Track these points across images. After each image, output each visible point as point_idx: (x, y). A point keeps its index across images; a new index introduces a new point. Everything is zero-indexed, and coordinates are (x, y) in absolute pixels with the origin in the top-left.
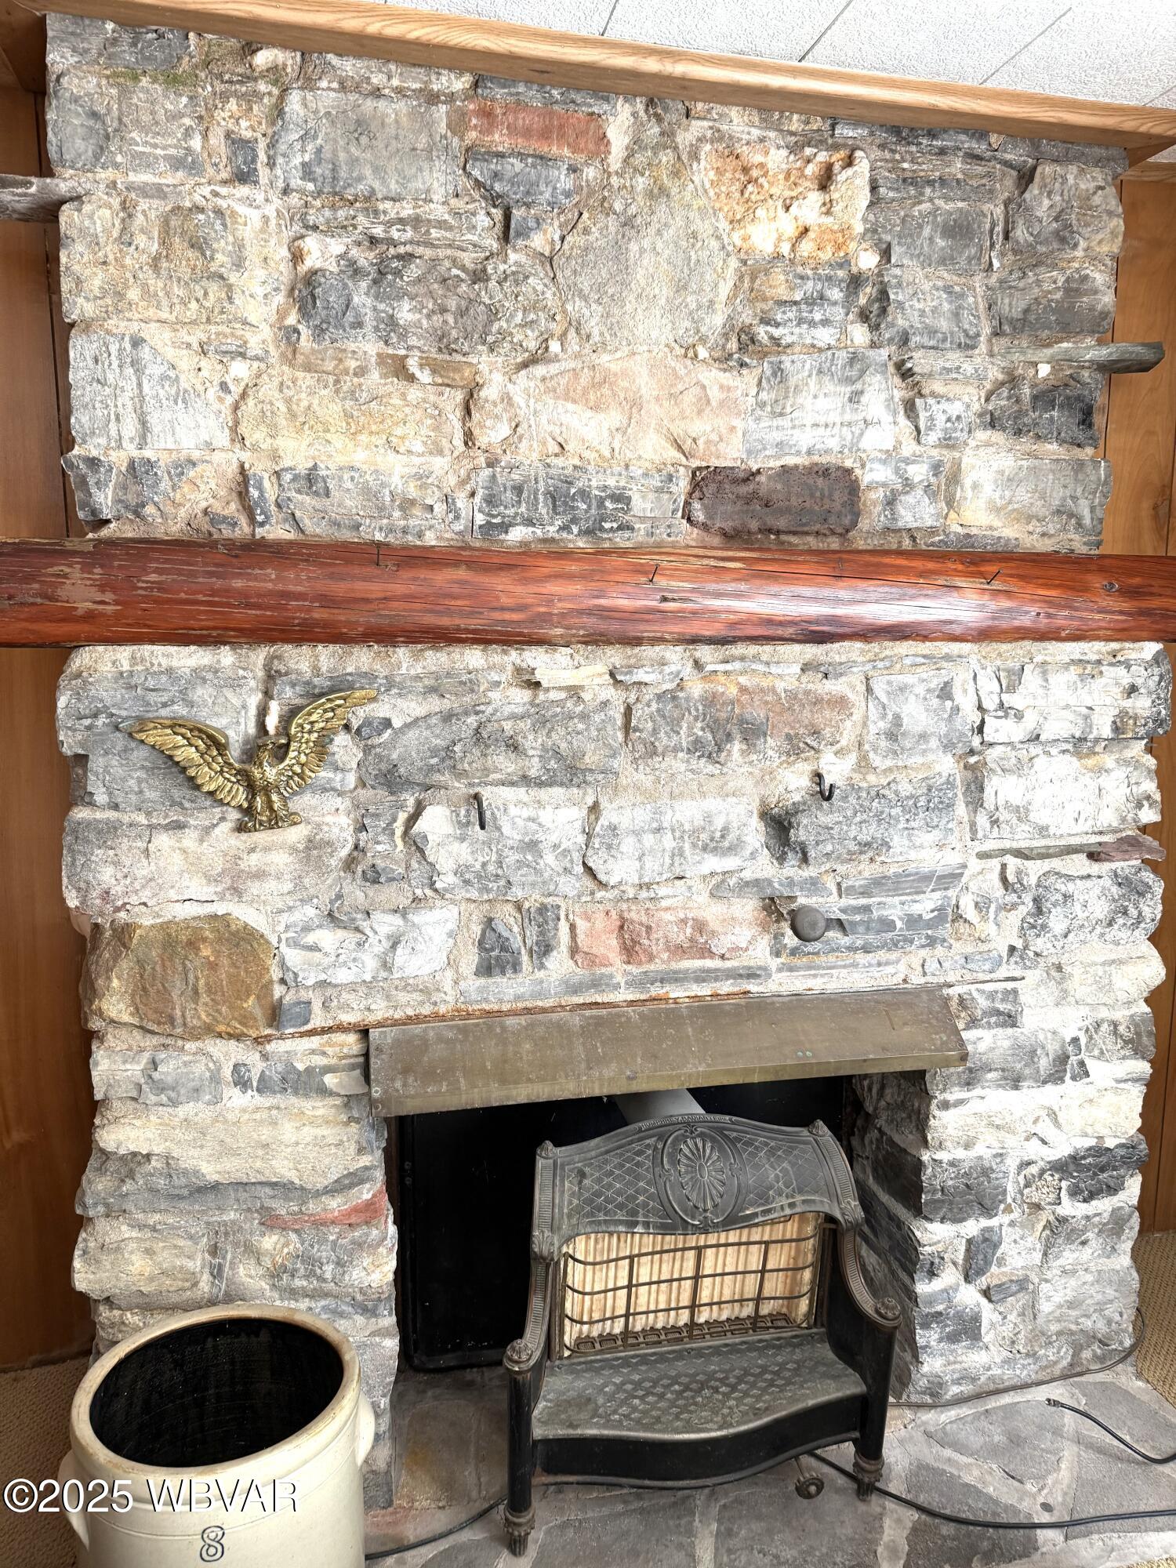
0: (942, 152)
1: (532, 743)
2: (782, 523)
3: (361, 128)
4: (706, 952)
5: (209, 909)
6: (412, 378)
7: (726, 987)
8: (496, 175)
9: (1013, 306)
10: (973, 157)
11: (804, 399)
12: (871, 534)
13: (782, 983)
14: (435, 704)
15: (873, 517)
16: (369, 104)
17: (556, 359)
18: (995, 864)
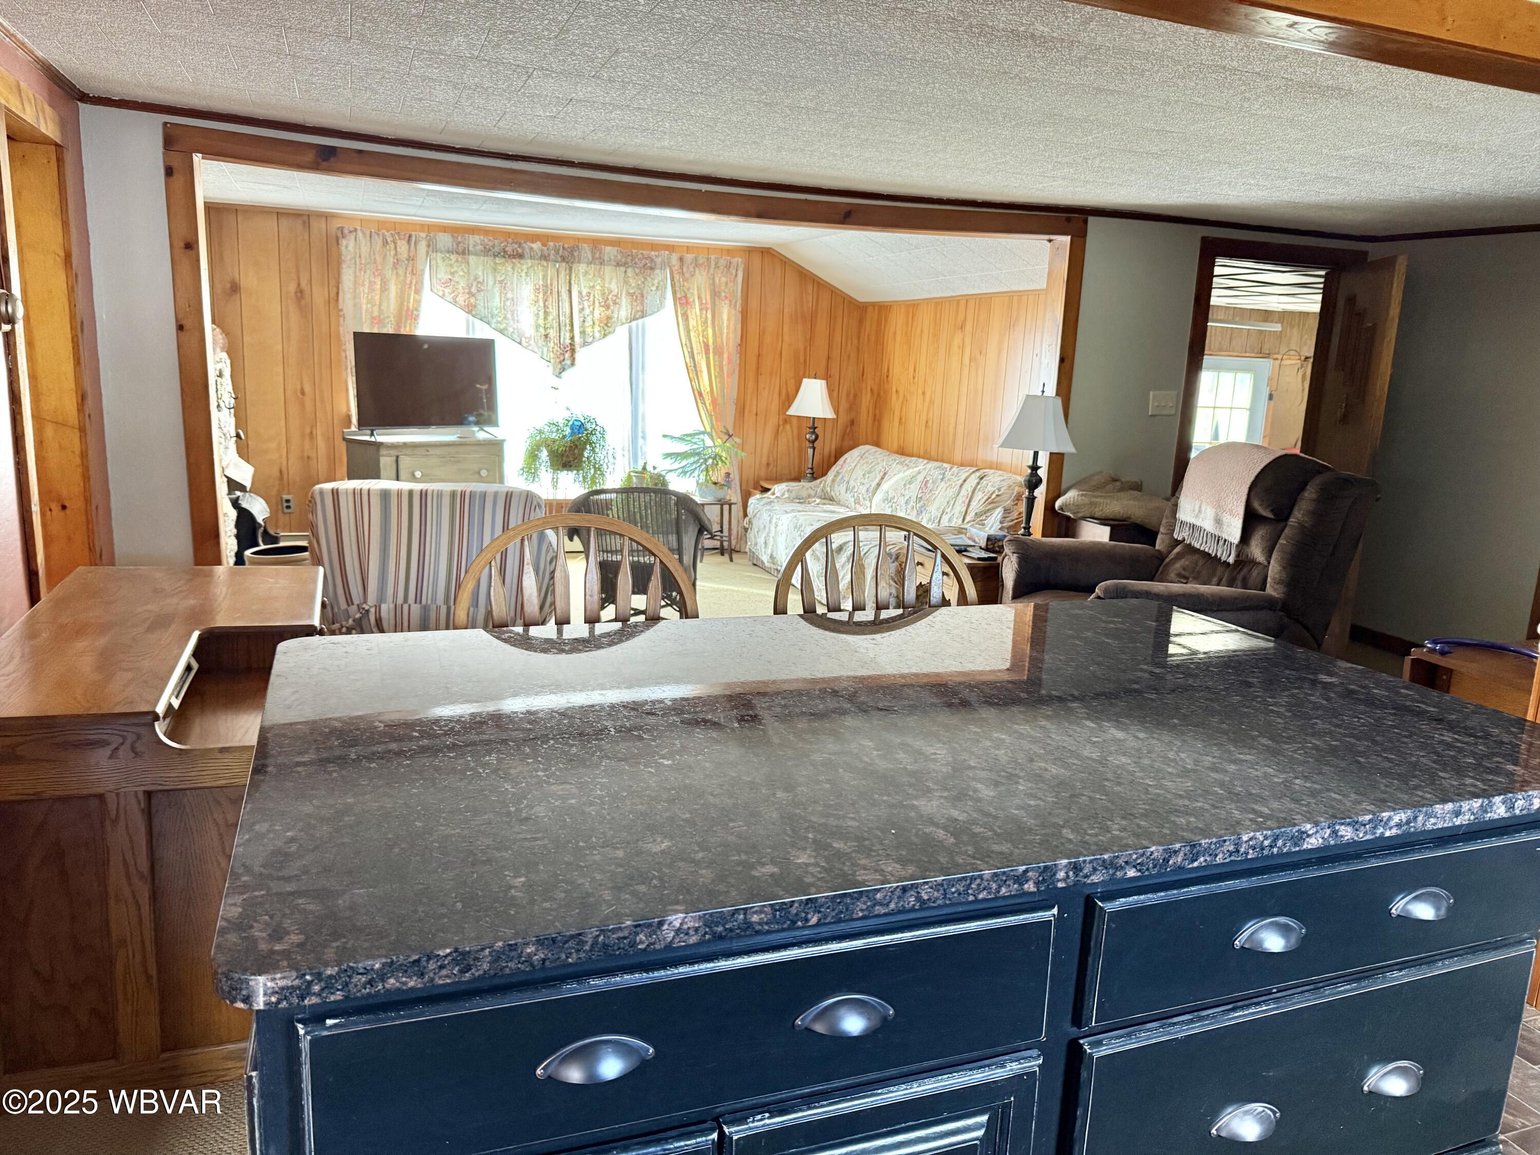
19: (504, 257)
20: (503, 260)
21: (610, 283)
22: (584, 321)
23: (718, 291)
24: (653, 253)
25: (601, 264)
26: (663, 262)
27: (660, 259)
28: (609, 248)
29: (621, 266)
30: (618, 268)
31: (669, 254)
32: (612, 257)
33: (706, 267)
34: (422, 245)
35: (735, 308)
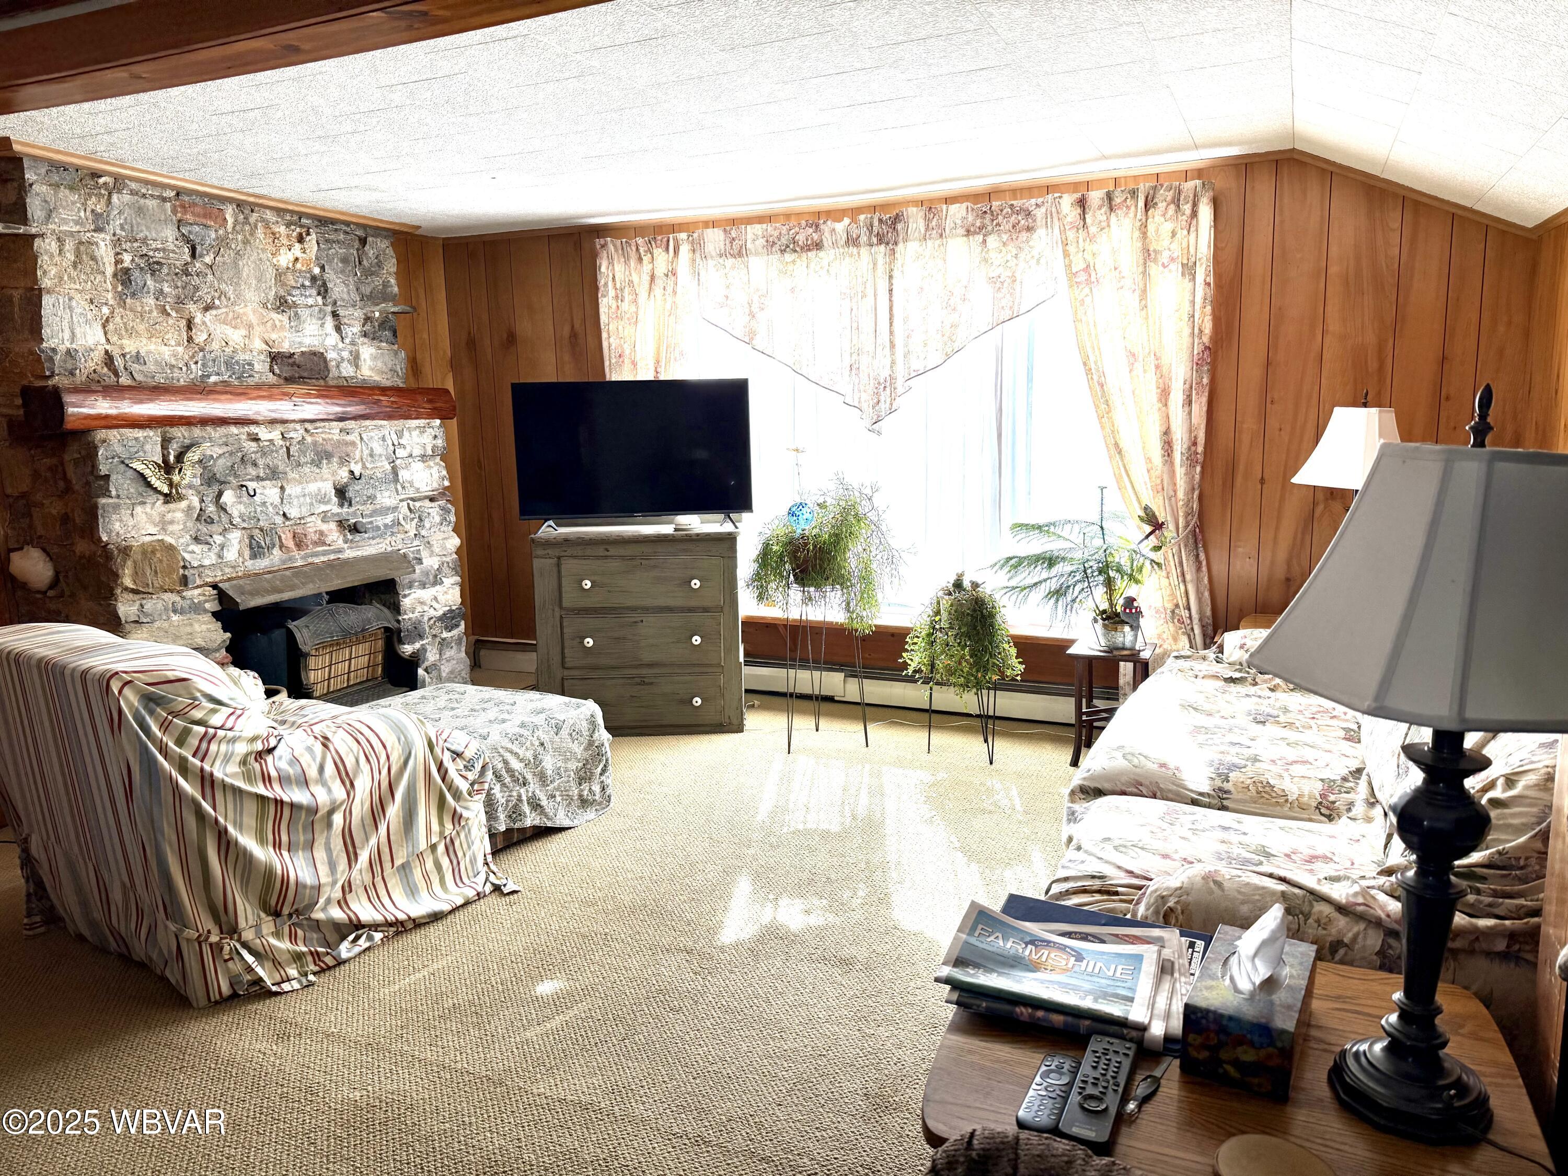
0: (336, 230)
1: (261, 462)
2: (305, 374)
3: (140, 211)
4: (324, 544)
5: (155, 538)
6: (169, 315)
7: (332, 557)
8: (190, 232)
9: (367, 290)
10: (346, 233)
11: (306, 325)
12: (333, 379)
13: (349, 554)
14: (225, 449)
15: (334, 372)
16: (142, 201)
17: (218, 308)
18: (405, 504)
19: (795, 251)
20: (794, 256)
21: (957, 265)
22: (910, 336)
23: (1155, 251)
24: (1033, 201)
25: (941, 235)
26: (1048, 215)
27: (1043, 210)
28: (954, 206)
29: (975, 233)
30: (971, 237)
31: (1060, 197)
32: (959, 222)
33: (1128, 207)
34: (685, 249)
35: (1193, 279)
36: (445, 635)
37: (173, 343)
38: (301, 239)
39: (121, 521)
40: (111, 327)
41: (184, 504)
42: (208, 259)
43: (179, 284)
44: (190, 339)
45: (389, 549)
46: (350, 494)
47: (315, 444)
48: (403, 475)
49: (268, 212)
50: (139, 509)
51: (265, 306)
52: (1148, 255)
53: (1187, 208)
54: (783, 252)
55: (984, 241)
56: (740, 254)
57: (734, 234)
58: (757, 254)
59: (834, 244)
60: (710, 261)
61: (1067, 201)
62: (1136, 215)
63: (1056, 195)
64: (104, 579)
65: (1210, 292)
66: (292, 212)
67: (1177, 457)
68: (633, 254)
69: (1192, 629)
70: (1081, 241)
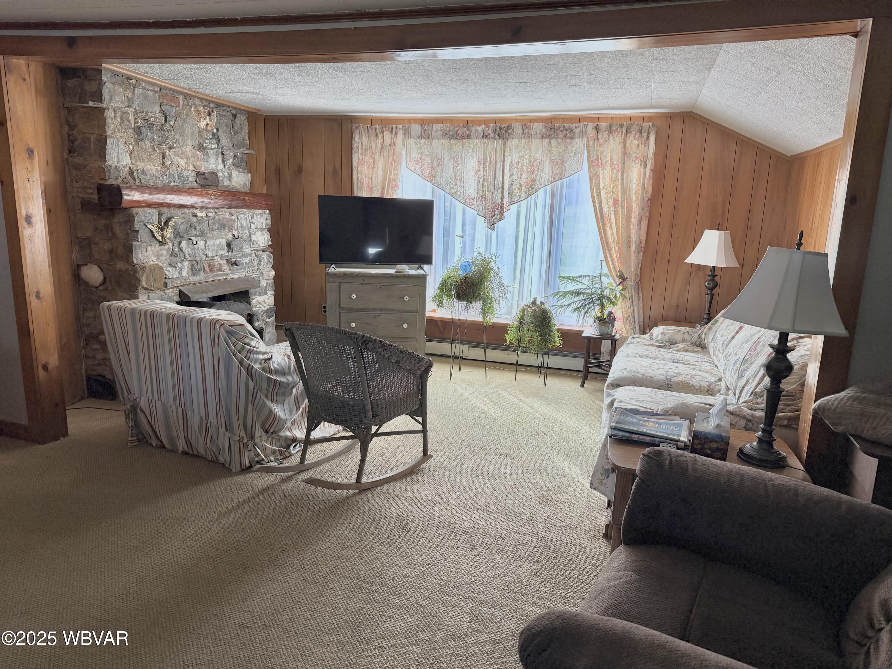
0: (224, 110)
1: (198, 228)
2: (210, 184)
3: (146, 97)
4: (221, 270)
5: (155, 263)
6: (156, 151)
7: (224, 277)
8: (165, 109)
9: (235, 141)
10: (228, 111)
11: (211, 159)
12: (221, 186)
13: (232, 276)
14: (183, 220)
15: (221, 184)
16: (147, 92)
17: (175, 148)
18: (253, 252)
19: (457, 139)
20: (456, 141)
21: (536, 152)
22: (512, 184)
23: (629, 153)
24: (574, 125)
25: (529, 138)
26: (581, 132)
27: (579, 130)
28: (536, 124)
29: (546, 138)
30: (543, 140)
31: (587, 125)
32: (539, 132)
33: (618, 132)
34: (400, 133)
35: (645, 167)
36: (267, 320)
37: (157, 165)
38: (209, 114)
39: (142, 253)
40: (133, 155)
41: (167, 247)
42: (172, 123)
43: (160, 135)
44: (163, 164)
45: (247, 275)
46: (233, 246)
47: (219, 219)
48: (254, 237)
49: (197, 100)
50: (149, 248)
51: (194, 147)
52: (625, 154)
53: (645, 135)
54: (450, 138)
55: (550, 142)
56: (428, 138)
57: (426, 127)
58: (437, 138)
59: (477, 137)
60: (413, 140)
61: (590, 128)
62: (621, 136)
63: (586, 123)
64: (133, 282)
65: (652, 174)
66: (207, 100)
67: (633, 249)
68: (373, 132)
69: (635, 327)
70: (596, 145)
